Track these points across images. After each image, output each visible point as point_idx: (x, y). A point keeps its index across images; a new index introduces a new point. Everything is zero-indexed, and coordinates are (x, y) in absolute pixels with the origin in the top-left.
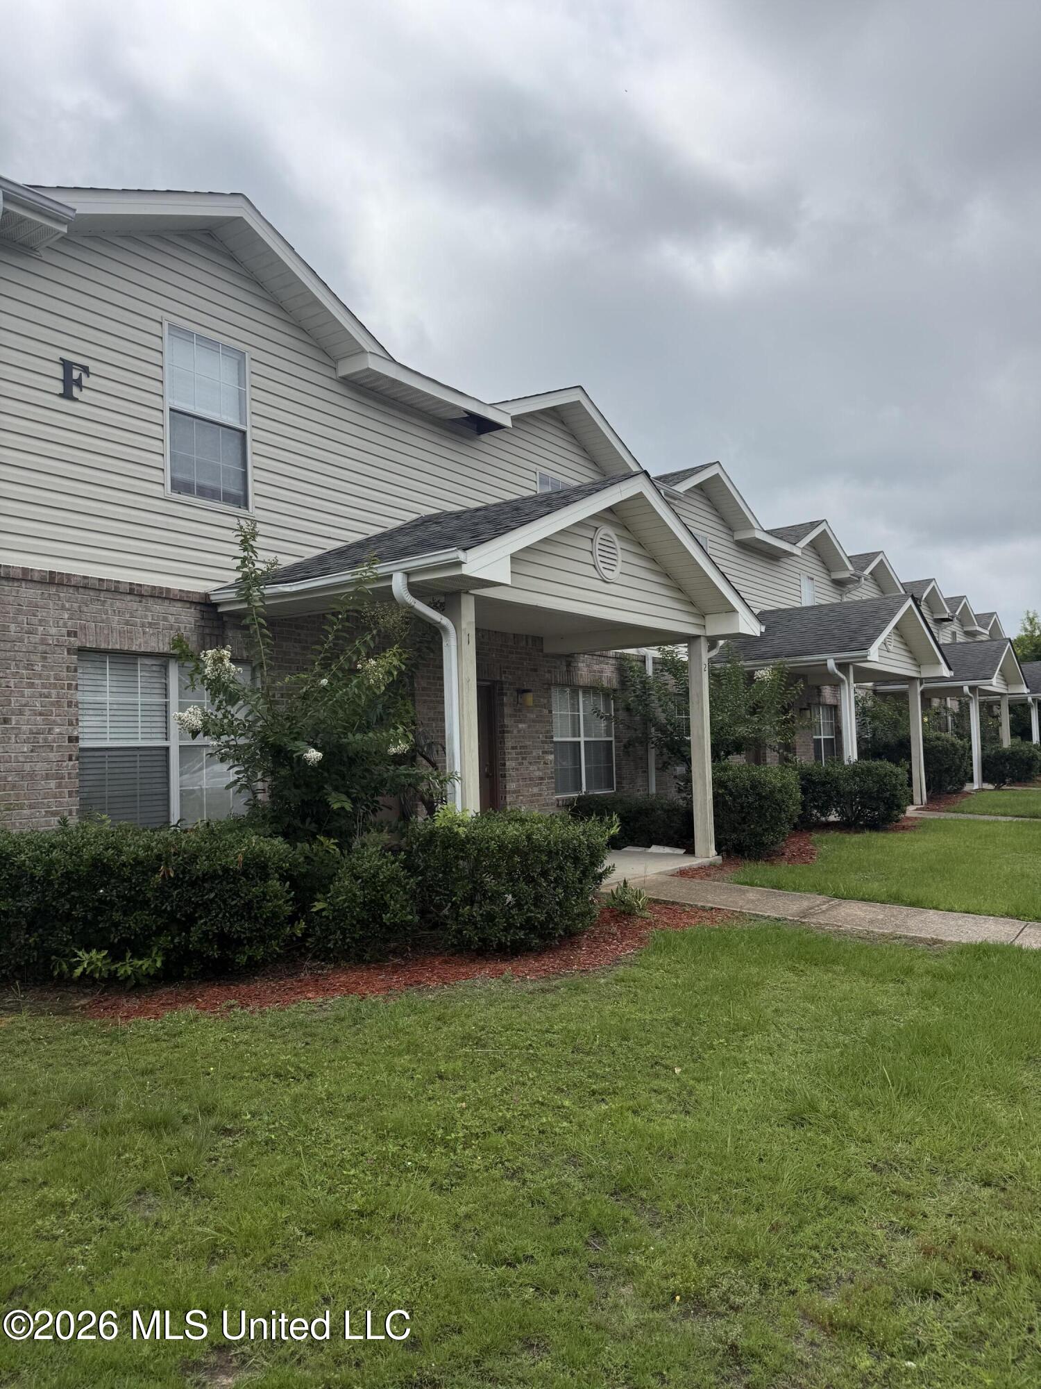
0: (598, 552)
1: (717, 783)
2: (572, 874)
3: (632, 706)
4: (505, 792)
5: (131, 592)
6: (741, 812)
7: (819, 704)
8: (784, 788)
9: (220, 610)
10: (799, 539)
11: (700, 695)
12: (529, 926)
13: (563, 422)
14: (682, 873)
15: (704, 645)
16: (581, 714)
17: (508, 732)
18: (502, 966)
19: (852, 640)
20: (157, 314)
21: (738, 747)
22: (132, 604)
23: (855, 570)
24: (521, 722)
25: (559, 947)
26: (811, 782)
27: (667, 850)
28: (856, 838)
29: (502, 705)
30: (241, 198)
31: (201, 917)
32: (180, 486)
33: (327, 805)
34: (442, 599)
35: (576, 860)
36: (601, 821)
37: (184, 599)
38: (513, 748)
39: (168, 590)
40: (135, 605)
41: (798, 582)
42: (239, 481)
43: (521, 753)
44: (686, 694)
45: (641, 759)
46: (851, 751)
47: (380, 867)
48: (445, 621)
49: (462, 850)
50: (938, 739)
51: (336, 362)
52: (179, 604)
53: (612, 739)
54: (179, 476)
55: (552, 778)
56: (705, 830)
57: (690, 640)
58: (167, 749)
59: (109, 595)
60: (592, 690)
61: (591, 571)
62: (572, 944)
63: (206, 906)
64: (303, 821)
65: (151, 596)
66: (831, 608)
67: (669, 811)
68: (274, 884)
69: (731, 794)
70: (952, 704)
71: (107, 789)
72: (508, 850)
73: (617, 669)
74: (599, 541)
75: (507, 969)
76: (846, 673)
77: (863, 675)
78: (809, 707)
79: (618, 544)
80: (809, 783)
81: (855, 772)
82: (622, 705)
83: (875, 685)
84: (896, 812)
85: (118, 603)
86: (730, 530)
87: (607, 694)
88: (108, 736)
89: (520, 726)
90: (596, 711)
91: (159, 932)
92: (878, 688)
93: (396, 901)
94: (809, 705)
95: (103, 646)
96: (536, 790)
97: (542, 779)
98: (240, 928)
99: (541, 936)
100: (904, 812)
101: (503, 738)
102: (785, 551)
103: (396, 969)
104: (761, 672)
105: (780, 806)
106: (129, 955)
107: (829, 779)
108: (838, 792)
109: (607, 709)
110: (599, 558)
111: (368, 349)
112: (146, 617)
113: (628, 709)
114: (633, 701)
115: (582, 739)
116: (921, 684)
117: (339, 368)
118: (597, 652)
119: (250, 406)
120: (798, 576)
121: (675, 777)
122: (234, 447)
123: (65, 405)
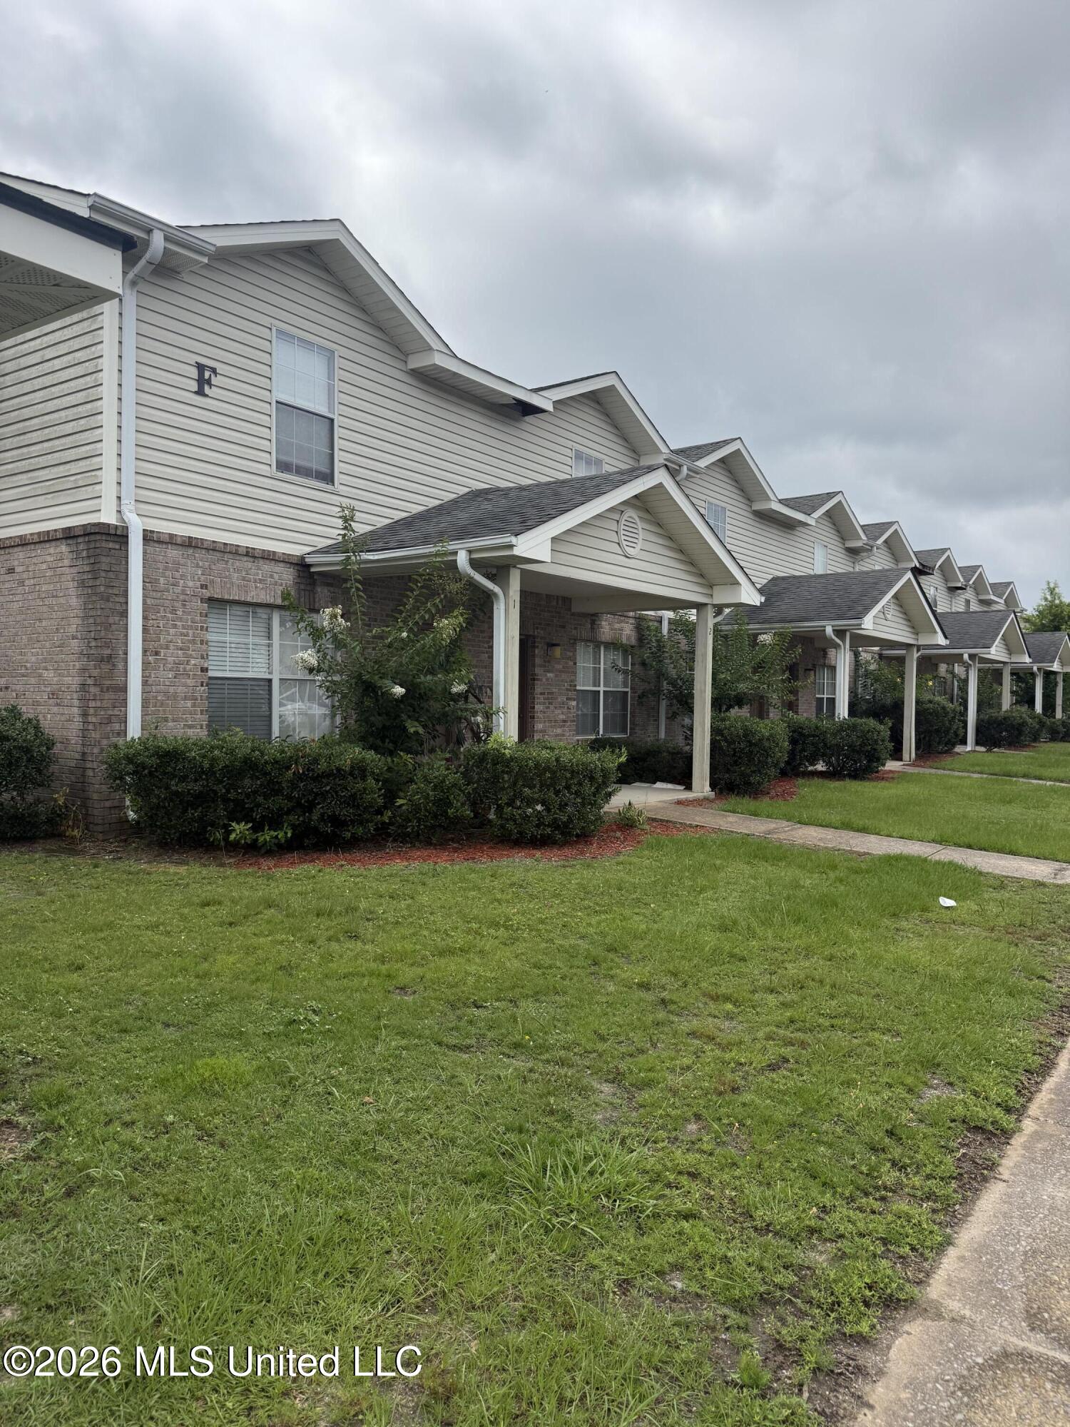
0: (623, 532)
1: (715, 731)
2: (588, 789)
3: (647, 661)
4: (534, 731)
5: (247, 555)
6: (734, 755)
7: (824, 665)
8: (771, 738)
9: (313, 570)
10: (814, 509)
11: (705, 655)
12: (555, 825)
13: (598, 403)
14: (679, 802)
15: (710, 612)
16: (602, 666)
17: (538, 680)
18: (535, 852)
19: (850, 608)
20: (266, 321)
21: (739, 701)
22: (247, 563)
23: (868, 539)
24: (549, 672)
25: (577, 842)
26: (801, 734)
27: (670, 786)
28: (837, 784)
29: (534, 656)
30: (338, 223)
31: (319, 804)
32: (283, 466)
33: (405, 730)
34: (494, 571)
35: (592, 779)
36: (613, 752)
37: (286, 560)
38: (541, 694)
39: (274, 553)
40: (250, 565)
41: (811, 550)
42: (327, 461)
43: (548, 699)
44: (693, 652)
45: (653, 708)
46: (842, 711)
47: (447, 776)
48: (497, 589)
49: (507, 766)
50: (930, 702)
51: (407, 355)
52: (282, 565)
53: (628, 690)
54: (284, 458)
55: (574, 721)
56: (702, 770)
57: (699, 606)
58: (270, 681)
59: (231, 556)
60: (613, 645)
61: (616, 548)
62: (586, 842)
63: (324, 795)
64: (383, 742)
65: (263, 558)
66: (836, 576)
67: (673, 753)
68: (371, 781)
69: (726, 740)
70: (958, 669)
71: (226, 710)
72: (541, 768)
73: (636, 628)
74: (623, 522)
75: (538, 854)
76: (843, 640)
77: (861, 641)
78: (814, 668)
79: (640, 525)
80: (798, 736)
81: (843, 727)
82: (638, 660)
83: (881, 650)
84: (875, 764)
85: (238, 563)
86: (749, 500)
87: (626, 650)
88: (228, 668)
89: (548, 675)
90: (614, 666)
91: (288, 812)
92: (884, 652)
93: (458, 801)
94: (814, 666)
95: (226, 597)
96: (559, 731)
97: (564, 721)
98: (346, 813)
99: (562, 834)
100: (884, 765)
101: (534, 685)
102: (800, 522)
103: (455, 850)
104: (764, 636)
105: (766, 752)
106: (267, 828)
107: (817, 732)
108: (825, 745)
109: (625, 664)
110: (623, 537)
111: (435, 347)
112: (258, 574)
113: (644, 664)
114: (648, 657)
115: (602, 689)
116: (918, 651)
117: (409, 363)
118: (619, 613)
119: (339, 397)
120: (812, 545)
121: (683, 726)
122: (324, 433)
123: (199, 400)
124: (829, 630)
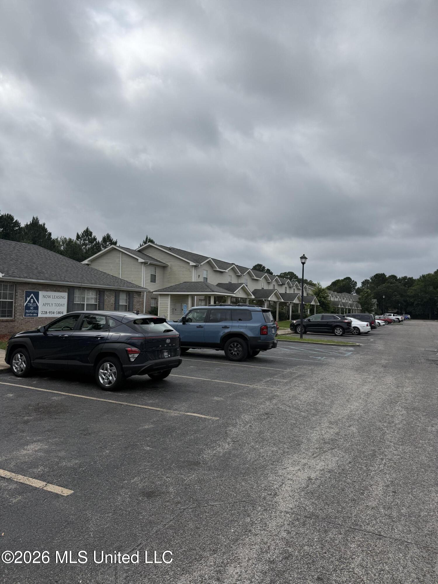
122: (206, 279)
123: (199, 279)
124: (264, 300)
